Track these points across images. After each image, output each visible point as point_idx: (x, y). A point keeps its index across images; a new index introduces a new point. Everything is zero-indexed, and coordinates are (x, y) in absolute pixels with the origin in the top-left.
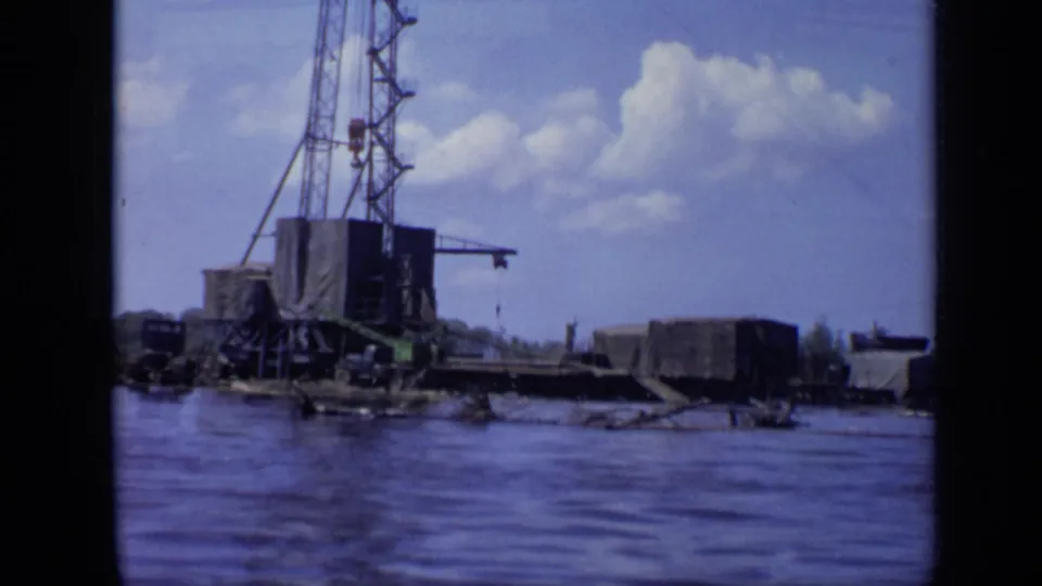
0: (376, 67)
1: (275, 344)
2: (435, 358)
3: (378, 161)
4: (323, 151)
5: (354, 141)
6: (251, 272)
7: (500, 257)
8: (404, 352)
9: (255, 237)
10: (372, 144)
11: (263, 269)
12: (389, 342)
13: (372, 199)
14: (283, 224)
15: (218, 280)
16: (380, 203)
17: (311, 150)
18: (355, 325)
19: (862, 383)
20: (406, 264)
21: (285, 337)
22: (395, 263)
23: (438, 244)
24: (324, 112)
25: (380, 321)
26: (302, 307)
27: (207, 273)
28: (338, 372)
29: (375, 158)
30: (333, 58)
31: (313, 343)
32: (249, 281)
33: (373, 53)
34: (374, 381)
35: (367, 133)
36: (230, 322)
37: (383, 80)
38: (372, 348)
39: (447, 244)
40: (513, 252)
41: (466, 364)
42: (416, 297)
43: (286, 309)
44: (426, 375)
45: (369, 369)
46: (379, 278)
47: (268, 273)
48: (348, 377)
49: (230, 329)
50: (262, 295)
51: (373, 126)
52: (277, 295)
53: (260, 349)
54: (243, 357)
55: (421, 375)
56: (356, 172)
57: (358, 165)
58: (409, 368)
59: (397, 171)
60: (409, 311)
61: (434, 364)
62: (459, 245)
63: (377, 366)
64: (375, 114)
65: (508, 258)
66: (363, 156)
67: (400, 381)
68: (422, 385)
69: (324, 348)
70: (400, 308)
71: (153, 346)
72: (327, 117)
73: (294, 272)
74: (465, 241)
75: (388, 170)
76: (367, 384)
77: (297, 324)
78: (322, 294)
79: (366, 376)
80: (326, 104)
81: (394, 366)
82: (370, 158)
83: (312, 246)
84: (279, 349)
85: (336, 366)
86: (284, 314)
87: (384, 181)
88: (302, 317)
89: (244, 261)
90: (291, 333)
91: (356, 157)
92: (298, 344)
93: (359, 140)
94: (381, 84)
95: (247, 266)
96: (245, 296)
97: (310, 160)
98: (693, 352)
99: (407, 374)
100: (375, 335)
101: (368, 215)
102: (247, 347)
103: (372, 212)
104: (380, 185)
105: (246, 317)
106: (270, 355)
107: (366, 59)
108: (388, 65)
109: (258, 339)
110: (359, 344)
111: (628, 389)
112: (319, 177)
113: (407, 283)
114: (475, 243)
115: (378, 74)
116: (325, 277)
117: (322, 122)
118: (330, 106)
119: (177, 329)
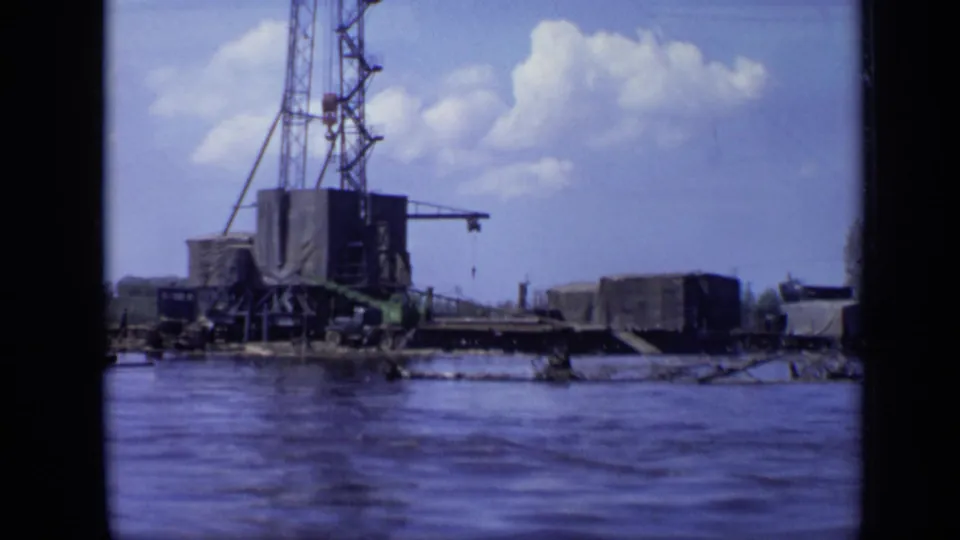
0: (345, 44)
1: (260, 308)
2: (423, 318)
3: (350, 133)
4: (299, 124)
5: (327, 114)
6: (233, 241)
7: (474, 220)
8: (392, 314)
9: (236, 208)
10: (343, 117)
11: (246, 238)
12: (375, 304)
13: (345, 169)
14: (263, 194)
15: (201, 249)
16: (353, 174)
17: (287, 124)
18: (342, 289)
19: (799, 331)
20: (382, 230)
21: (269, 301)
22: (373, 229)
23: (411, 209)
24: (299, 88)
25: (363, 284)
26: (284, 273)
27: (190, 243)
28: (329, 333)
29: (346, 130)
30: (306, 36)
31: (297, 307)
32: (231, 250)
33: (342, 29)
34: (365, 341)
35: (339, 106)
36: (215, 289)
37: (351, 56)
38: (361, 310)
39: (423, 210)
40: (486, 216)
41: (448, 323)
42: (392, 261)
43: (270, 275)
44: (415, 335)
45: (359, 330)
46: (360, 244)
47: (251, 241)
48: (338, 339)
49: (215, 295)
50: (245, 263)
51: (343, 100)
52: (260, 262)
53: (245, 313)
54: (230, 321)
55: (410, 335)
56: (330, 143)
57: (332, 137)
58: (399, 328)
59: (367, 142)
60: (385, 274)
61: (423, 325)
62: (433, 211)
63: (367, 328)
64: (345, 88)
65: (481, 222)
66: (335, 128)
67: (390, 341)
68: (411, 345)
69: (308, 311)
70: (379, 270)
71: (168, 314)
72: (301, 92)
73: (276, 240)
74: (439, 207)
75: (360, 141)
76: (357, 344)
77: (280, 290)
78: (305, 260)
79: (356, 337)
80: (301, 81)
81: (383, 326)
82: (342, 129)
83: (293, 215)
84: (264, 314)
85: (327, 328)
86: (267, 280)
87: (356, 152)
88: (286, 282)
89: (225, 232)
90: (275, 297)
91: (330, 130)
92: (283, 308)
93: (333, 114)
94: (351, 60)
95: (229, 236)
96: (229, 263)
97: (286, 134)
98: (643, 306)
99: (397, 334)
100: (363, 298)
101: (342, 184)
102: (233, 312)
103: (346, 182)
104: (352, 156)
105: (231, 284)
106: (256, 320)
107: (336, 36)
108: (356, 42)
109: (243, 303)
110: (348, 308)
111: (605, 343)
112: (295, 150)
113: (384, 248)
114: (451, 209)
115: (347, 51)
116: (307, 244)
117: (297, 97)
118: (306, 81)
119: (190, 297)
